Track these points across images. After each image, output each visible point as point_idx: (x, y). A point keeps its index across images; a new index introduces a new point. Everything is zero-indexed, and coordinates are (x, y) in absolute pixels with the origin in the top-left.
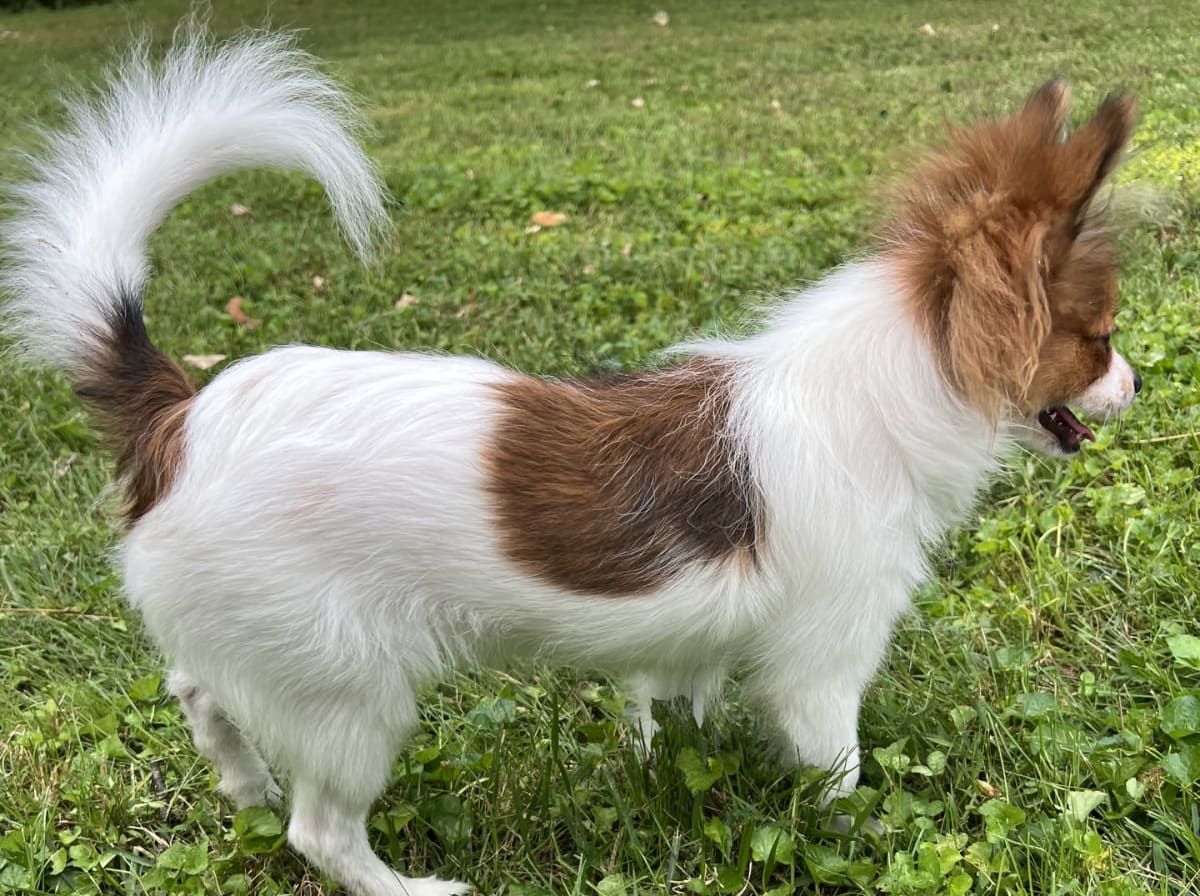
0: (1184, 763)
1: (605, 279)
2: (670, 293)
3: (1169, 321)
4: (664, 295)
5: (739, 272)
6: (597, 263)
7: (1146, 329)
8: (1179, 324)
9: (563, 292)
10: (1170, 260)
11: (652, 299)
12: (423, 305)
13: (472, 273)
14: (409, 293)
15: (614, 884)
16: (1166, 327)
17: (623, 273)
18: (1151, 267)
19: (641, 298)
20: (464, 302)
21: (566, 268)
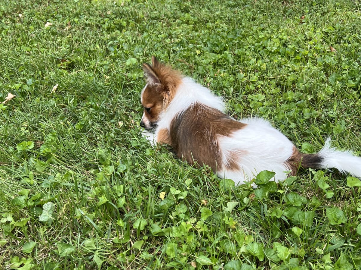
0: (261, 192)
1: (113, 16)
2: (134, 22)
3: (281, 34)
4: (132, 22)
5: (156, 14)
6: (111, 11)
7: (275, 37)
8: (284, 35)
9: (99, 21)
10: (285, 12)
11: (128, 23)
12: (54, 26)
13: (70, 14)
14: (49, 22)
15: (90, 242)
16: (280, 37)
17: (120, 14)
18: (279, 14)
19: (124, 23)
20: (67, 25)
21: (101, 12)
